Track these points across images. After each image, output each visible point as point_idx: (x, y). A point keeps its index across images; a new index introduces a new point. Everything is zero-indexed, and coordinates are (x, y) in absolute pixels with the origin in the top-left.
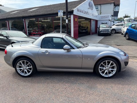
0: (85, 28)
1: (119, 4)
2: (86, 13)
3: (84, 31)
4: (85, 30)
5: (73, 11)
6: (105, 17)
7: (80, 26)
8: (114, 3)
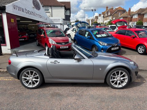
0: (34, 31)
1: (70, 8)
2: (30, 13)
3: (32, 36)
4: (34, 34)
5: (5, 7)
6: (56, 20)
7: (28, 30)
8: (65, 6)
